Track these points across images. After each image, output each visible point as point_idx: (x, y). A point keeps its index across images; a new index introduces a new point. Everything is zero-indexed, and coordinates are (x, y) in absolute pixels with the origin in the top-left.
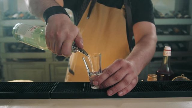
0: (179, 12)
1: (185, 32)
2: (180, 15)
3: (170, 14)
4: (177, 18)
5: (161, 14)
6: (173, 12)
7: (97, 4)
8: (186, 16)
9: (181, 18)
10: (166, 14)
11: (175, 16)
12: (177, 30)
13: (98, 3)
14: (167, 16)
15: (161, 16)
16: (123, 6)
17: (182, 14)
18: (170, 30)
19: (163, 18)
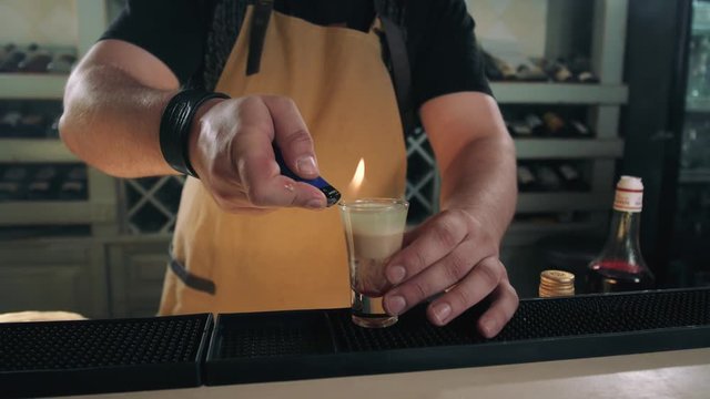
0: (561, 60)
1: (581, 128)
2: (564, 73)
3: (534, 69)
4: (556, 80)
5: (506, 68)
6: (543, 63)
8: (584, 76)
9: (568, 80)
10: (521, 68)
11: (549, 75)
12: (554, 121)
13: (280, 14)
14: (522, 75)
15: (507, 73)
17: (570, 68)
18: (535, 121)
19: (512, 79)
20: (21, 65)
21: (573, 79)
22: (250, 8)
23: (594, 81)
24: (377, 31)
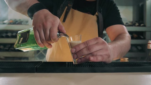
0: (136, 22)
1: (142, 37)
2: (137, 24)
3: (130, 24)
4: (135, 26)
6: (132, 22)
7: (71, 10)
8: (142, 25)
9: (138, 26)
10: (127, 23)
11: (133, 25)
12: (135, 35)
13: (73, 9)
14: (127, 25)
16: (97, 13)
17: (138, 23)
20: (17, 23)
21: (139, 25)
22: (67, 7)
23: (144, 26)
24: (96, 15)
